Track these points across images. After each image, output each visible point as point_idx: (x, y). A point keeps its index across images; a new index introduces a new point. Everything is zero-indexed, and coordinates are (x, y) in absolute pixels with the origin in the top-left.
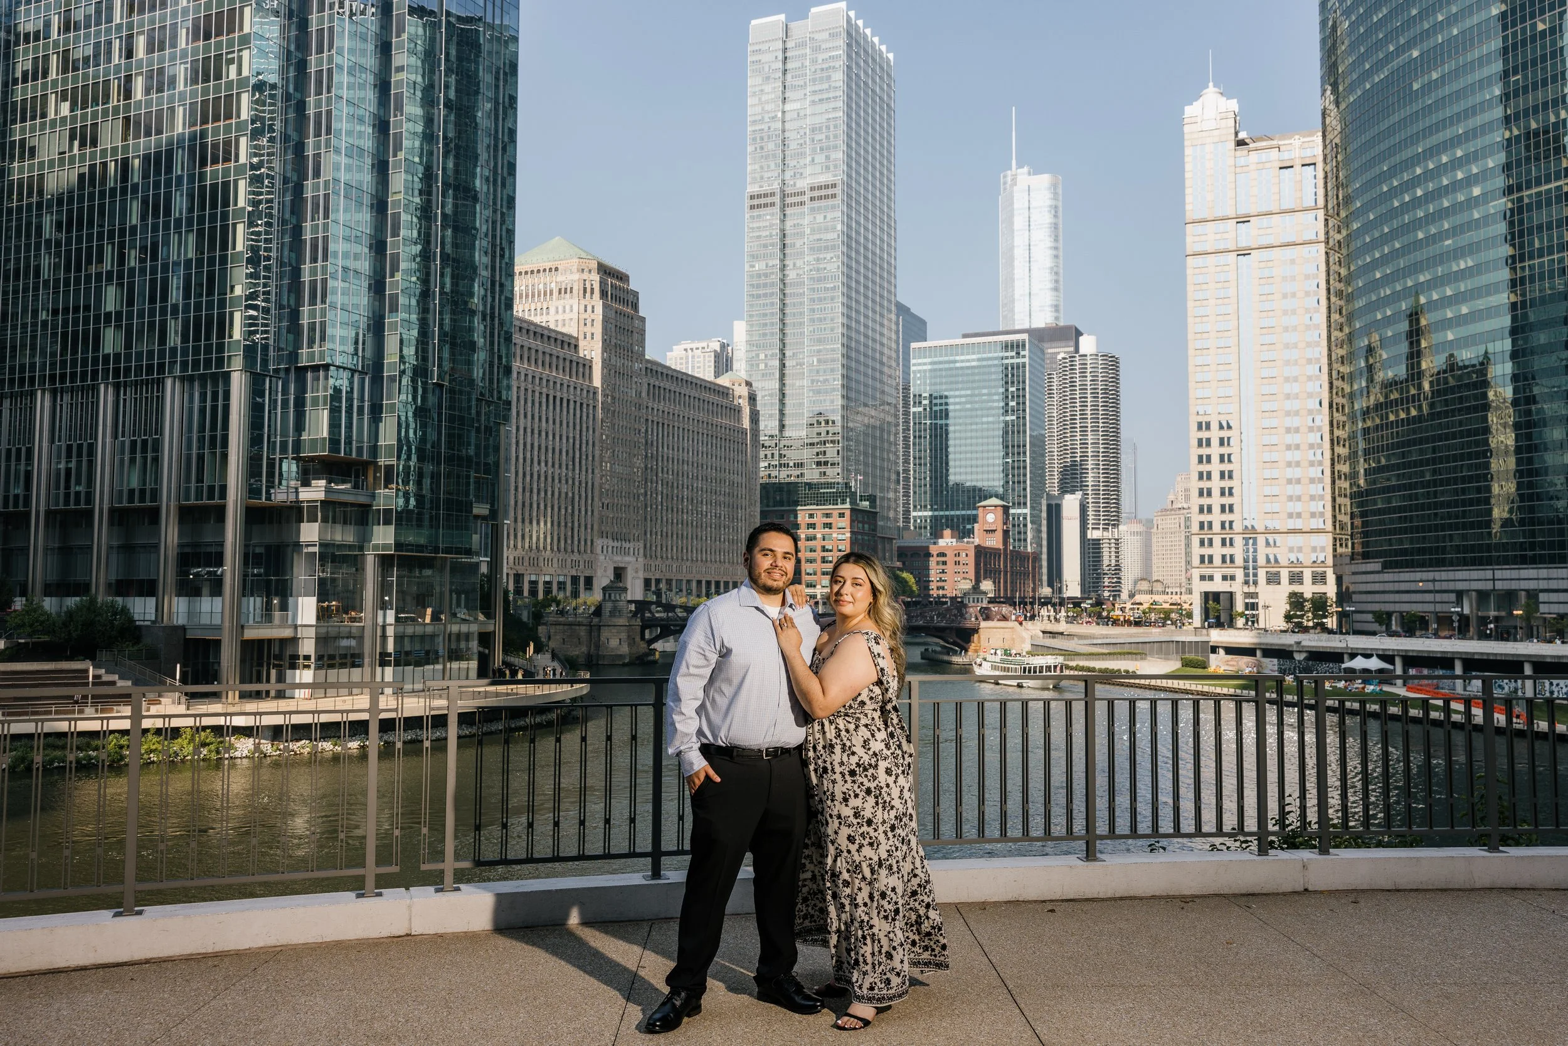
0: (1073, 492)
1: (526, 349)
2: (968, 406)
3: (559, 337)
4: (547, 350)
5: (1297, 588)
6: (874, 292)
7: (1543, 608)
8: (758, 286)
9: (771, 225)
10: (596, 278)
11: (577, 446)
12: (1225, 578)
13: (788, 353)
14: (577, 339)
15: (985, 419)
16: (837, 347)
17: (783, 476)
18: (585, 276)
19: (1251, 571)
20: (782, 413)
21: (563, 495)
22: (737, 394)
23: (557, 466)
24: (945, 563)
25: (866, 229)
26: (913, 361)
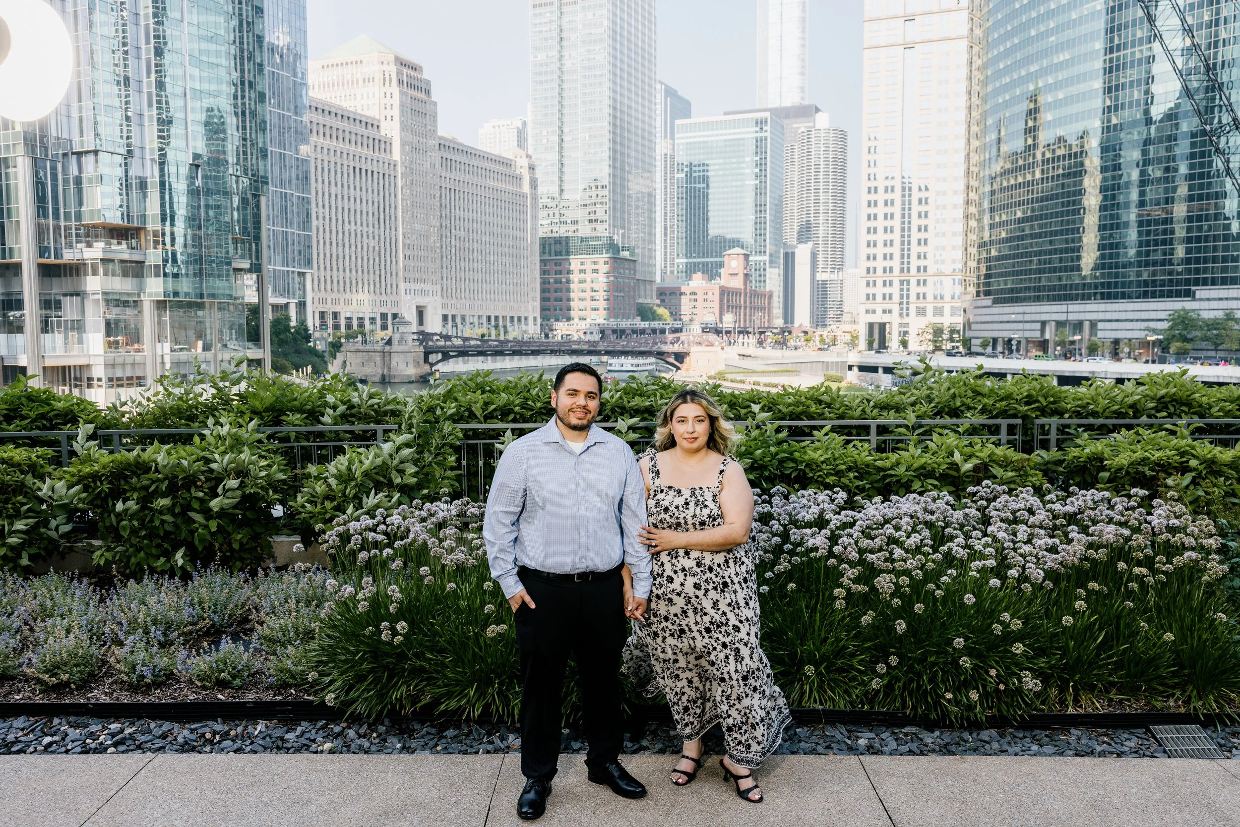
0: (806, 242)
1: (334, 130)
2: (721, 173)
3: (364, 119)
4: (353, 131)
5: (938, 319)
6: (636, 78)
7: (1100, 334)
8: (541, 74)
9: (551, 21)
10: (393, 69)
11: (382, 209)
12: (884, 312)
13: (566, 130)
14: (379, 121)
15: (734, 184)
16: (604, 126)
17: (562, 231)
18: (385, 67)
19: (905, 306)
20: (561, 180)
21: (371, 249)
22: (519, 164)
23: (365, 225)
24: (696, 300)
25: (629, 24)
26: (677, 136)
